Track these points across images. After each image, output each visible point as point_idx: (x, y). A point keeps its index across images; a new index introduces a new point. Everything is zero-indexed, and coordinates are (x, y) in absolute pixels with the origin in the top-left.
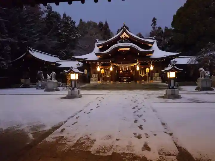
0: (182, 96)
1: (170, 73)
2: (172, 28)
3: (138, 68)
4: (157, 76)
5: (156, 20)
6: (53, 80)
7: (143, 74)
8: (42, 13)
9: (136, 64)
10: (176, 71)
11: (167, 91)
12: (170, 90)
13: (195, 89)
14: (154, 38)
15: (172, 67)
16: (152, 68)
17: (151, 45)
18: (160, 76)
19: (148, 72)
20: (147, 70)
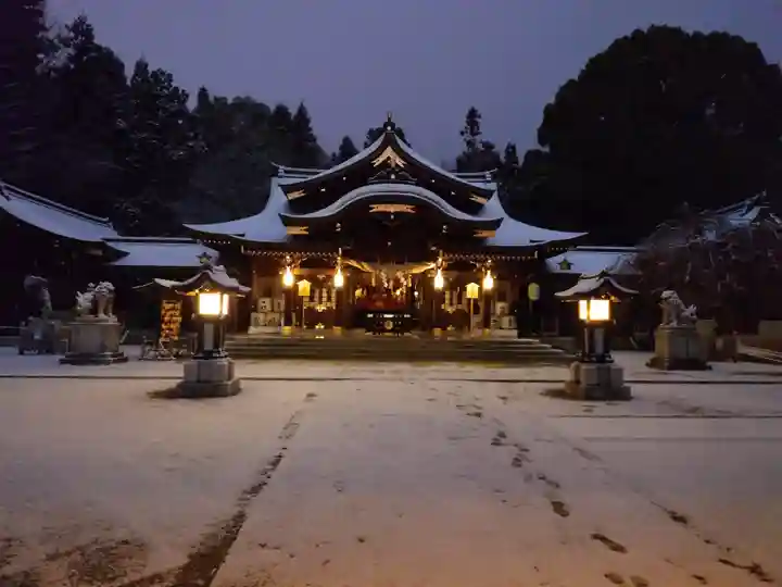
0: (635, 389)
1: (594, 302)
2: (539, 147)
3: (439, 282)
4: (503, 314)
5: (480, 117)
6: (102, 316)
7: (451, 304)
8: (50, 48)
9: (433, 265)
10: (613, 298)
11: (577, 370)
12: (593, 367)
13: (647, 365)
14: (487, 174)
15: (602, 280)
16: (489, 283)
17: (480, 200)
18: (511, 313)
19: (476, 296)
20: (472, 290)
